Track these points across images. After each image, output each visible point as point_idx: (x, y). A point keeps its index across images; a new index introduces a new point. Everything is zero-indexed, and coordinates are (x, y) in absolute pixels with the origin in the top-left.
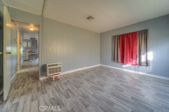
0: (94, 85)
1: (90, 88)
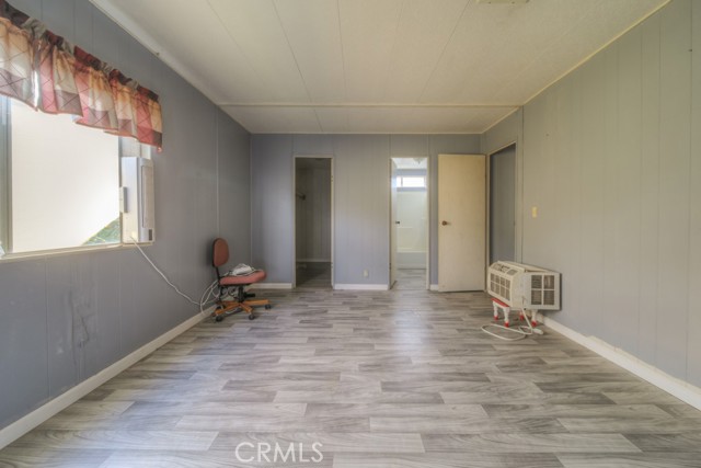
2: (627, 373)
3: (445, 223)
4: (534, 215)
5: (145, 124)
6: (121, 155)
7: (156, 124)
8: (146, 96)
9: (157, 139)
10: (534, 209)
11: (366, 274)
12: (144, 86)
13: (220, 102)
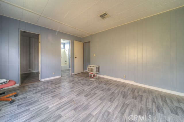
2: (110, 79)
4: (94, 56)
10: (94, 55)
11: (53, 74)
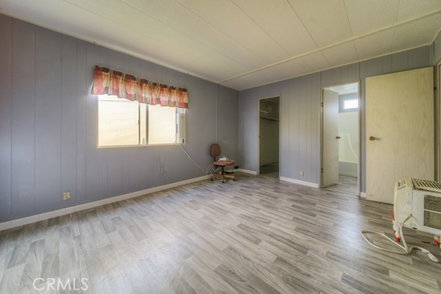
0: (264, 228)
1: (271, 220)
3: (372, 138)
5: (181, 101)
6: (176, 113)
7: (185, 100)
8: (182, 91)
9: (186, 106)
12: (182, 87)
13: (217, 82)
